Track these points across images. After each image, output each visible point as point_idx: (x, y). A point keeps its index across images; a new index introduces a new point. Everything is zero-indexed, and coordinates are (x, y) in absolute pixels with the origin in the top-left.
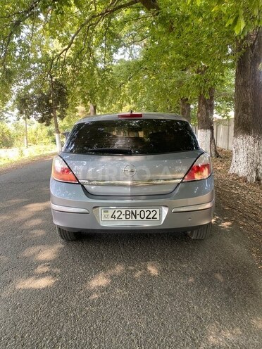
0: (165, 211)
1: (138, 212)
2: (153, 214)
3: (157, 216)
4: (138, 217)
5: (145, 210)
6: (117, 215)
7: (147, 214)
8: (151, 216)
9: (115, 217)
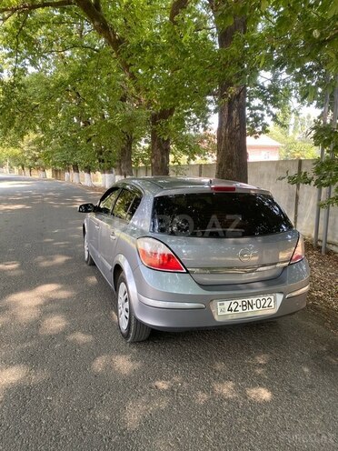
0: (280, 298)
1: (254, 302)
2: (268, 302)
3: (272, 304)
4: (254, 306)
5: (261, 299)
6: (233, 307)
7: (263, 302)
8: (266, 305)
9: (231, 310)
